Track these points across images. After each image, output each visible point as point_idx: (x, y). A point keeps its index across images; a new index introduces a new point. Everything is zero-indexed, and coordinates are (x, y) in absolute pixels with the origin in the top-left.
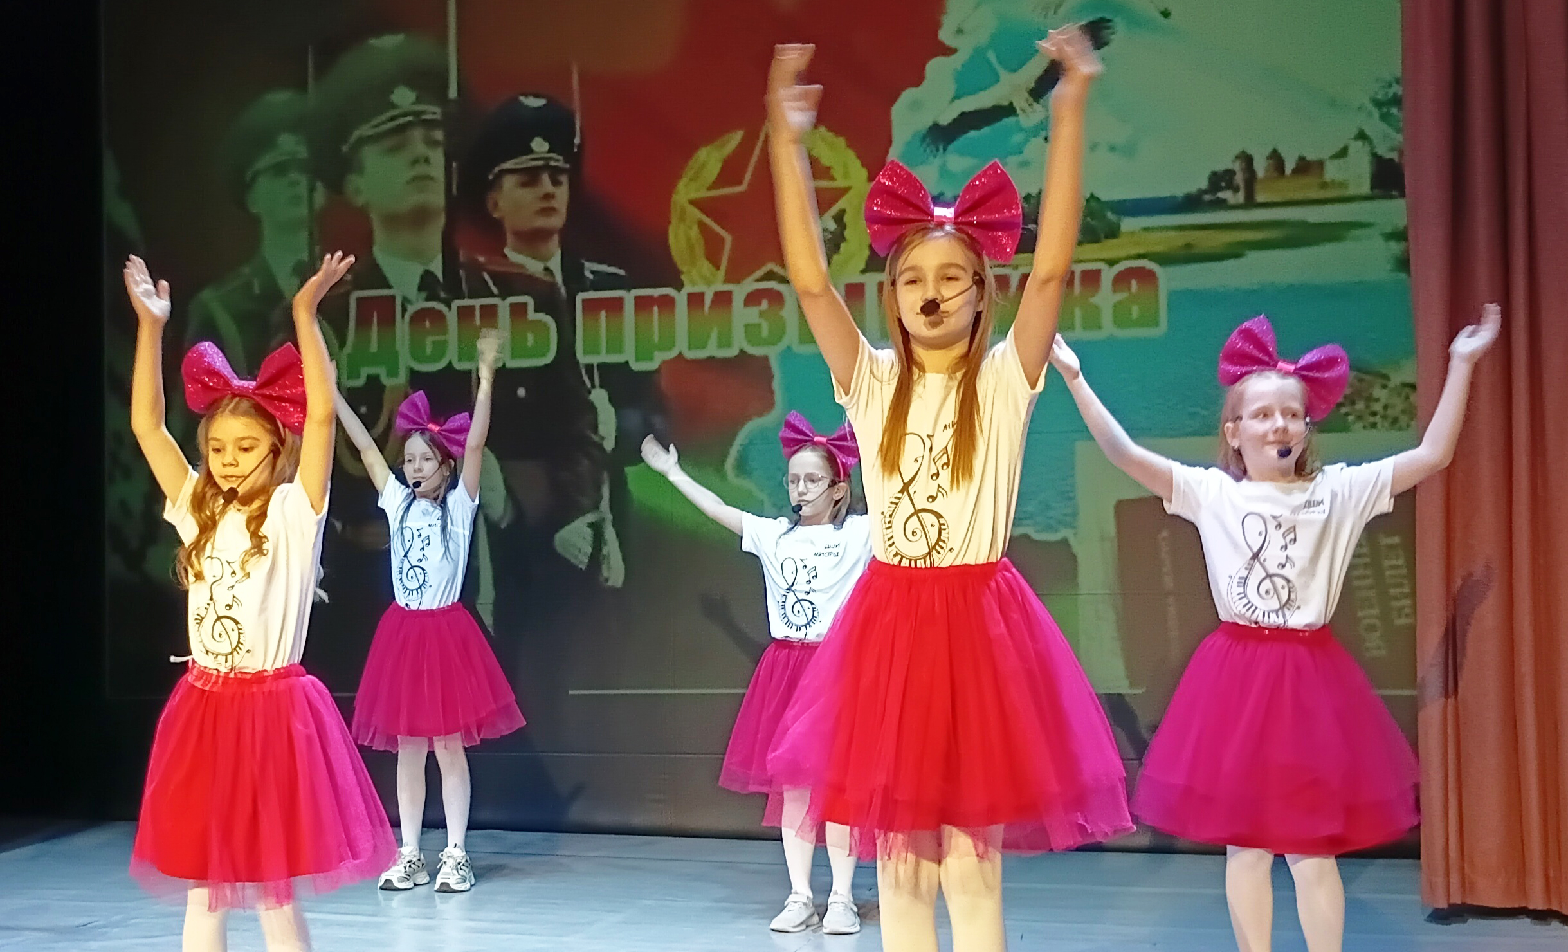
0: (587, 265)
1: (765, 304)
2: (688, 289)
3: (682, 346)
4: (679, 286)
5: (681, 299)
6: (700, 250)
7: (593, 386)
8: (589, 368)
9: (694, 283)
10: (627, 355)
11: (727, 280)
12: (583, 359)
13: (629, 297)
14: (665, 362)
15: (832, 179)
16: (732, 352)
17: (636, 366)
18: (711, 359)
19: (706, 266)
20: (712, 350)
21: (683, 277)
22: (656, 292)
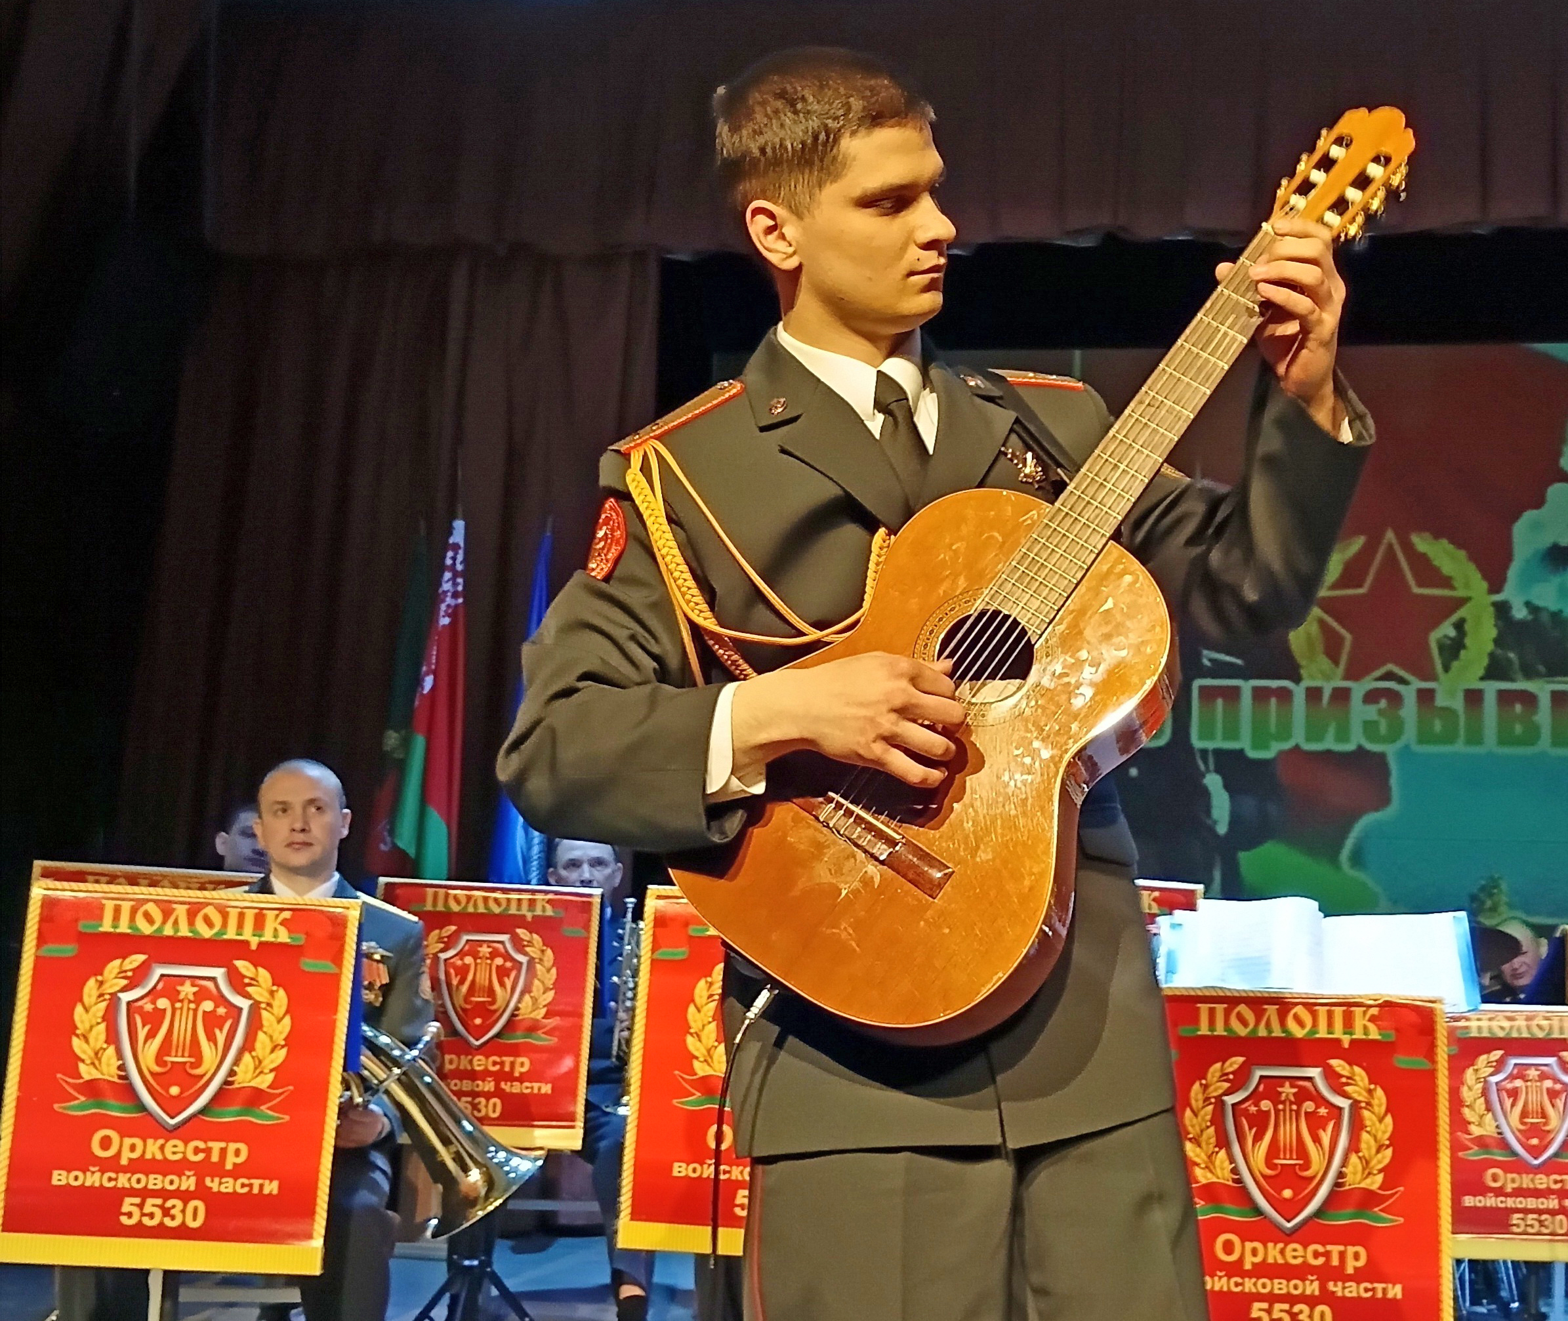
0: (1205, 652)
1: (1383, 703)
2: (1306, 683)
3: (1298, 738)
4: (1297, 679)
5: (1299, 692)
6: (1320, 647)
7: (1208, 770)
8: (1204, 752)
9: (1312, 677)
10: (1244, 743)
11: (1348, 676)
12: (1197, 743)
13: (1247, 686)
14: (1281, 753)
15: (1452, 588)
16: (1350, 747)
17: (1252, 754)
18: (1329, 752)
19: (1325, 663)
20: (1329, 743)
21: (1302, 671)
22: (1274, 684)
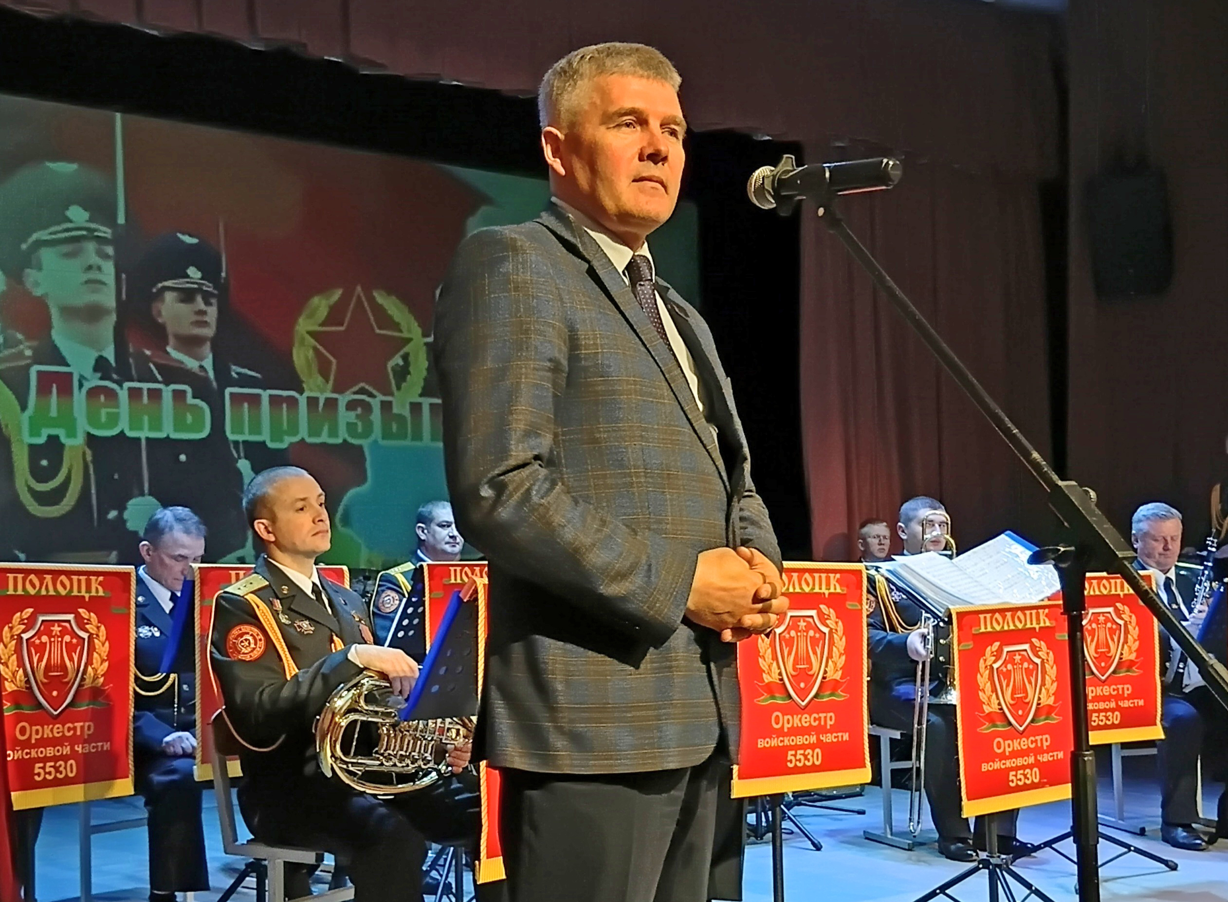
0: (234, 367)
1: (359, 410)
2: (307, 394)
3: (303, 433)
4: (301, 391)
5: (302, 401)
6: (315, 368)
7: (239, 458)
8: (236, 443)
9: (311, 390)
10: (265, 436)
11: (334, 391)
12: (231, 437)
13: (265, 395)
14: (291, 444)
15: (401, 331)
16: (340, 441)
17: (271, 445)
18: (324, 445)
19: (320, 379)
20: (325, 438)
21: (305, 386)
22: (285, 393)
